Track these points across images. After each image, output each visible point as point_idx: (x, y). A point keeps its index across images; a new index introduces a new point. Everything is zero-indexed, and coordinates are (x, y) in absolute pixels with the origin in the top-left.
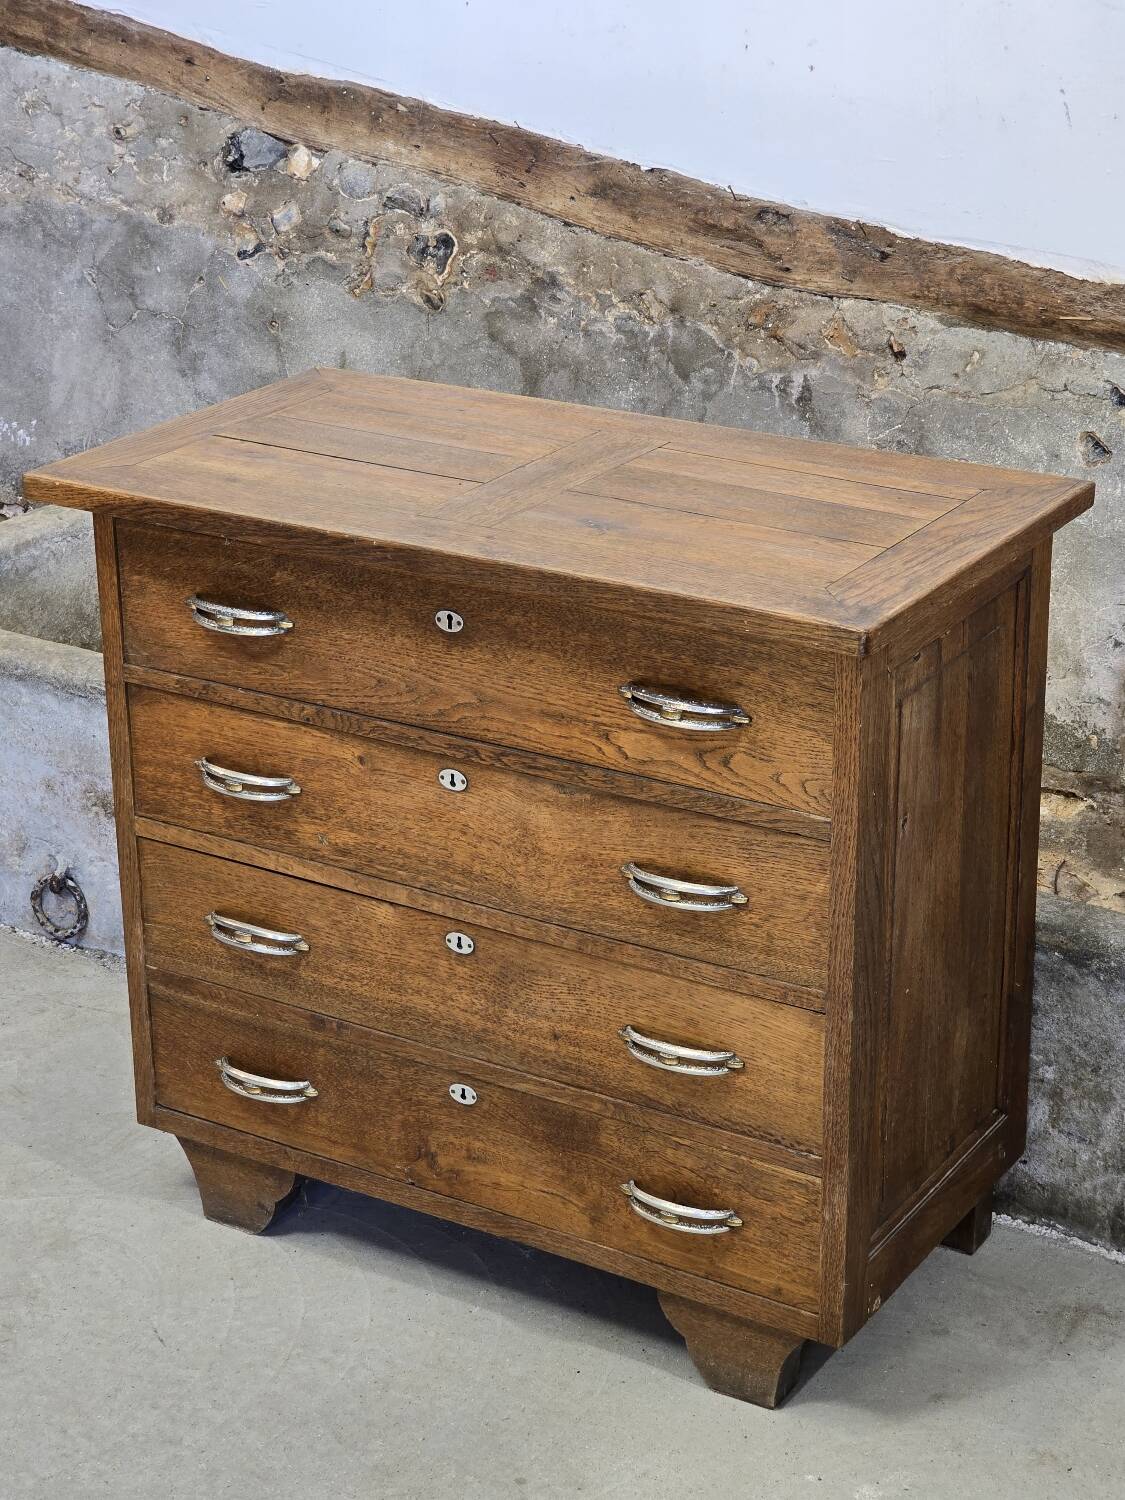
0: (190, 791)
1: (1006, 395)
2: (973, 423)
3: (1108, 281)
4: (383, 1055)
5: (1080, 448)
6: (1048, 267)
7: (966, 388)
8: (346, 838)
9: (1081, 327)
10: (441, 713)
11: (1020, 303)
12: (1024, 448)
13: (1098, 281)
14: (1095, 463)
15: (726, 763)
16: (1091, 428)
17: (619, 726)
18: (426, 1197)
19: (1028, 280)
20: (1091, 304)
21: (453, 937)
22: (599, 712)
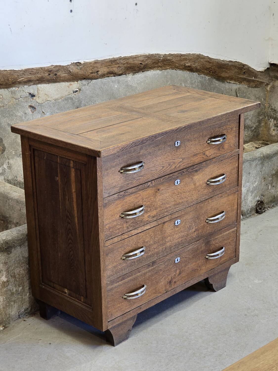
0: (118, 225)
1: (10, 104)
2: (7, 112)
3: (24, 69)
4: (161, 264)
5: (30, 110)
6: (10, 69)
7: (3, 105)
8: (154, 213)
9: (22, 81)
10: (175, 167)
11: (8, 80)
12: (19, 114)
13: (21, 70)
14: (34, 112)
15: (223, 148)
16: (30, 104)
17: (206, 150)
18: (169, 292)
19: (8, 74)
20: (22, 75)
21: (176, 222)
22: (203, 149)
